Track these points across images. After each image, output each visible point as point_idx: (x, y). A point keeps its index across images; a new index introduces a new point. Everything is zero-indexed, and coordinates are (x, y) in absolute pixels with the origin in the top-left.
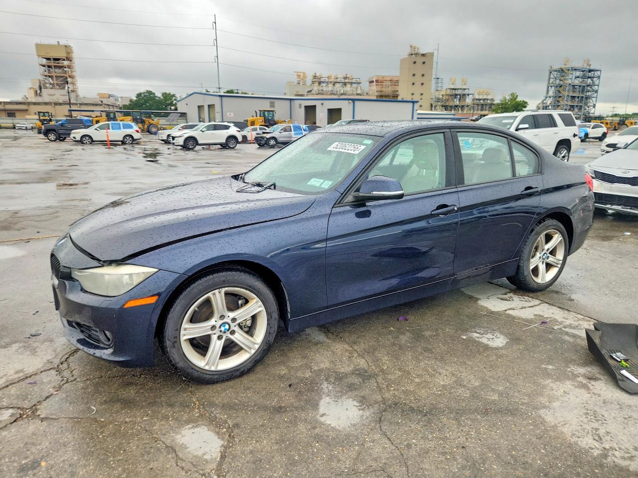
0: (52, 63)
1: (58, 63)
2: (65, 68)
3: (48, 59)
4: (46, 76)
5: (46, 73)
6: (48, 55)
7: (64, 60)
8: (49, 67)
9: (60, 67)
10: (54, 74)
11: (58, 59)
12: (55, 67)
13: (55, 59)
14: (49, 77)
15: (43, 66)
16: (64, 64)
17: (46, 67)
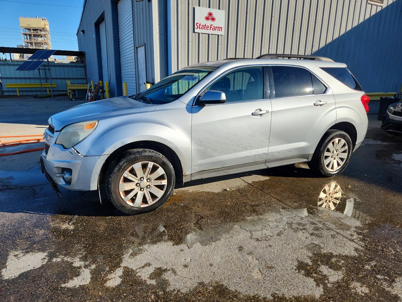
0: (32, 32)
1: (36, 33)
2: (42, 36)
3: (29, 30)
4: (27, 43)
5: (29, 41)
6: (29, 26)
7: (41, 30)
8: (30, 35)
9: (38, 35)
10: (33, 41)
11: (38, 29)
12: (35, 36)
13: (34, 30)
14: (30, 43)
15: (26, 35)
16: (41, 33)
17: (28, 36)
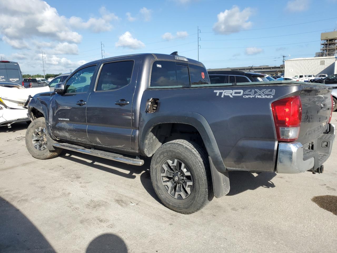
0: (328, 42)
1: (331, 42)
2: (335, 44)
3: (327, 40)
4: (323, 50)
5: (325, 49)
6: (327, 38)
7: (335, 40)
8: (326, 45)
9: (333, 44)
10: (328, 48)
11: (333, 39)
12: (330, 44)
13: (331, 40)
14: (325, 50)
15: (324, 44)
16: (335, 42)
17: (325, 45)
